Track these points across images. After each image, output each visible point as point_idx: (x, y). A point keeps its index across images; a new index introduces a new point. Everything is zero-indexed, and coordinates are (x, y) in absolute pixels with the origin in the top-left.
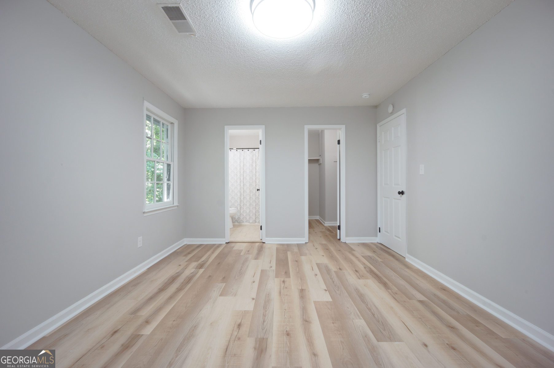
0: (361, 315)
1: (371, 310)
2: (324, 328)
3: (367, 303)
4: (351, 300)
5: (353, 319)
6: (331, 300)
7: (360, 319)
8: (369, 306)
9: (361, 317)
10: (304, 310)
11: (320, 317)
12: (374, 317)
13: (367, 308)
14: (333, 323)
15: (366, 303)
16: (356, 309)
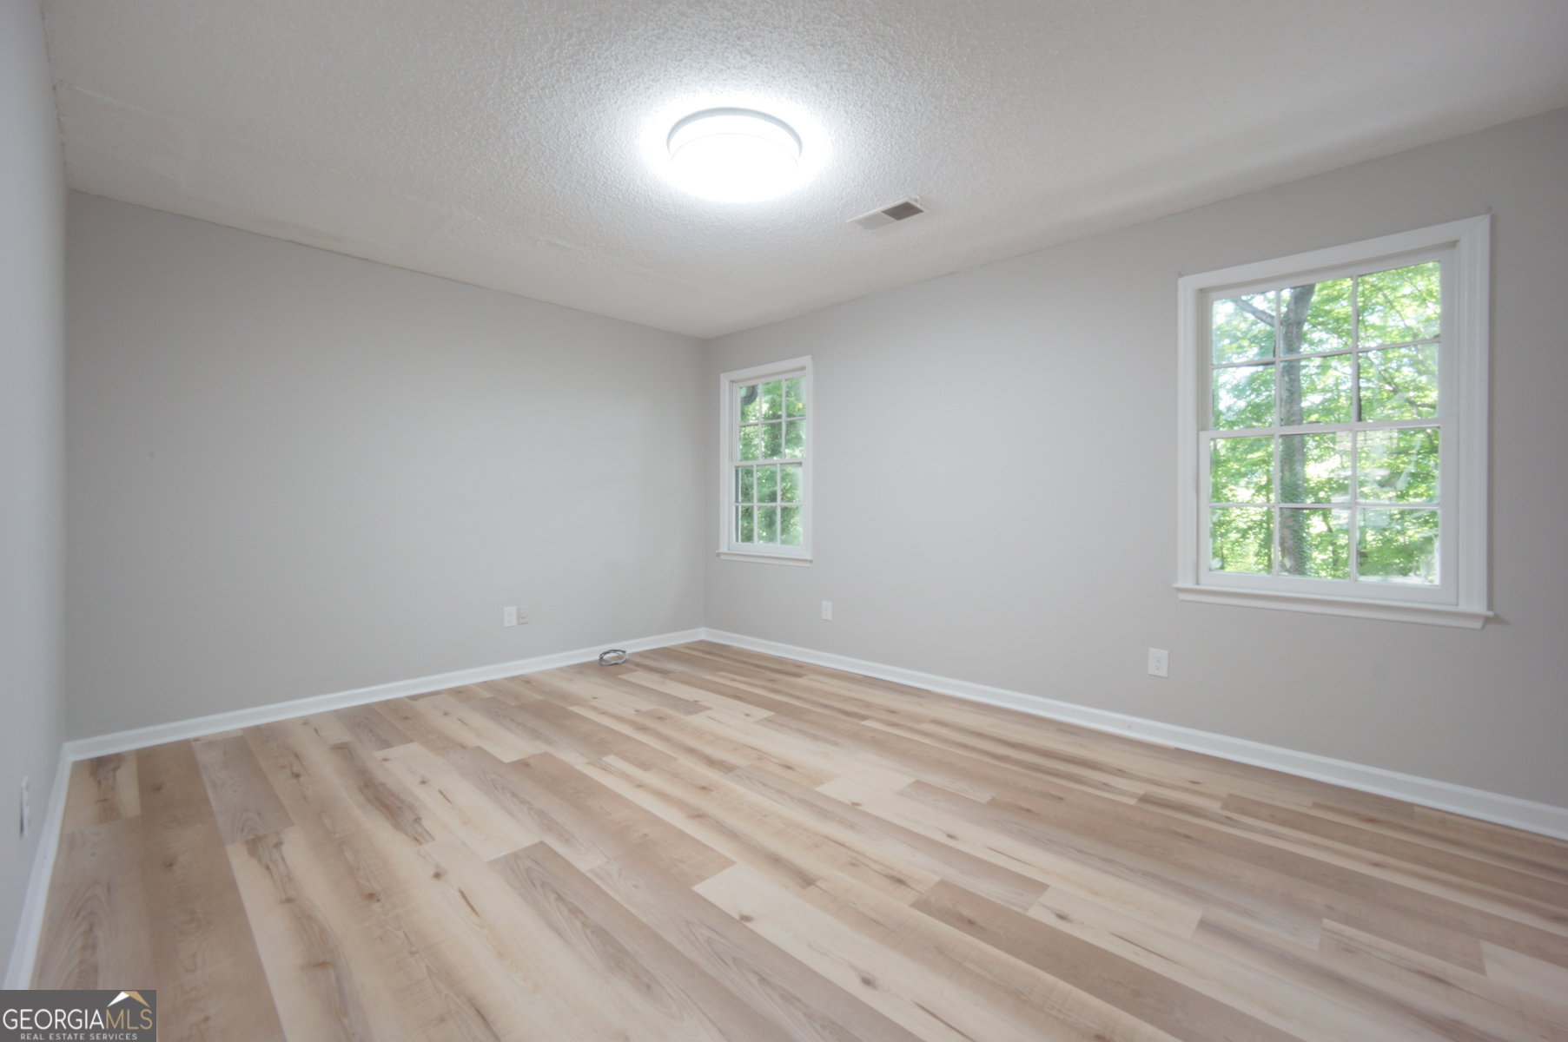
0: (592, 881)
1: (570, 910)
2: (656, 821)
3: (589, 932)
4: (643, 919)
5: (607, 862)
6: (699, 888)
7: (592, 871)
8: (578, 924)
9: (590, 875)
10: (732, 835)
11: (682, 835)
12: (558, 894)
13: (582, 913)
14: (646, 835)
15: (593, 932)
16: (612, 894)
